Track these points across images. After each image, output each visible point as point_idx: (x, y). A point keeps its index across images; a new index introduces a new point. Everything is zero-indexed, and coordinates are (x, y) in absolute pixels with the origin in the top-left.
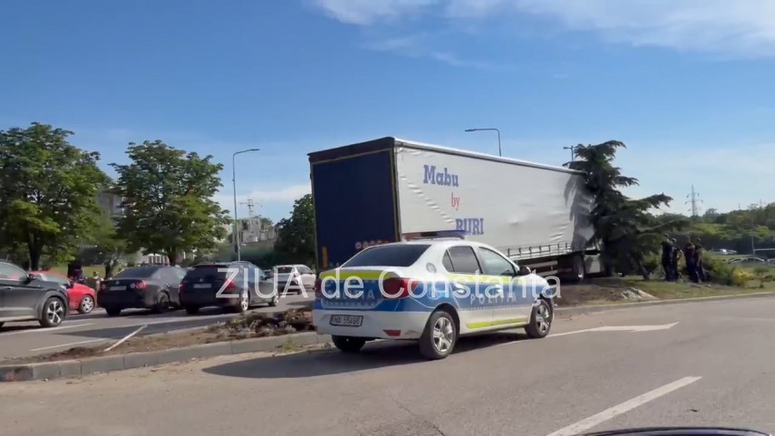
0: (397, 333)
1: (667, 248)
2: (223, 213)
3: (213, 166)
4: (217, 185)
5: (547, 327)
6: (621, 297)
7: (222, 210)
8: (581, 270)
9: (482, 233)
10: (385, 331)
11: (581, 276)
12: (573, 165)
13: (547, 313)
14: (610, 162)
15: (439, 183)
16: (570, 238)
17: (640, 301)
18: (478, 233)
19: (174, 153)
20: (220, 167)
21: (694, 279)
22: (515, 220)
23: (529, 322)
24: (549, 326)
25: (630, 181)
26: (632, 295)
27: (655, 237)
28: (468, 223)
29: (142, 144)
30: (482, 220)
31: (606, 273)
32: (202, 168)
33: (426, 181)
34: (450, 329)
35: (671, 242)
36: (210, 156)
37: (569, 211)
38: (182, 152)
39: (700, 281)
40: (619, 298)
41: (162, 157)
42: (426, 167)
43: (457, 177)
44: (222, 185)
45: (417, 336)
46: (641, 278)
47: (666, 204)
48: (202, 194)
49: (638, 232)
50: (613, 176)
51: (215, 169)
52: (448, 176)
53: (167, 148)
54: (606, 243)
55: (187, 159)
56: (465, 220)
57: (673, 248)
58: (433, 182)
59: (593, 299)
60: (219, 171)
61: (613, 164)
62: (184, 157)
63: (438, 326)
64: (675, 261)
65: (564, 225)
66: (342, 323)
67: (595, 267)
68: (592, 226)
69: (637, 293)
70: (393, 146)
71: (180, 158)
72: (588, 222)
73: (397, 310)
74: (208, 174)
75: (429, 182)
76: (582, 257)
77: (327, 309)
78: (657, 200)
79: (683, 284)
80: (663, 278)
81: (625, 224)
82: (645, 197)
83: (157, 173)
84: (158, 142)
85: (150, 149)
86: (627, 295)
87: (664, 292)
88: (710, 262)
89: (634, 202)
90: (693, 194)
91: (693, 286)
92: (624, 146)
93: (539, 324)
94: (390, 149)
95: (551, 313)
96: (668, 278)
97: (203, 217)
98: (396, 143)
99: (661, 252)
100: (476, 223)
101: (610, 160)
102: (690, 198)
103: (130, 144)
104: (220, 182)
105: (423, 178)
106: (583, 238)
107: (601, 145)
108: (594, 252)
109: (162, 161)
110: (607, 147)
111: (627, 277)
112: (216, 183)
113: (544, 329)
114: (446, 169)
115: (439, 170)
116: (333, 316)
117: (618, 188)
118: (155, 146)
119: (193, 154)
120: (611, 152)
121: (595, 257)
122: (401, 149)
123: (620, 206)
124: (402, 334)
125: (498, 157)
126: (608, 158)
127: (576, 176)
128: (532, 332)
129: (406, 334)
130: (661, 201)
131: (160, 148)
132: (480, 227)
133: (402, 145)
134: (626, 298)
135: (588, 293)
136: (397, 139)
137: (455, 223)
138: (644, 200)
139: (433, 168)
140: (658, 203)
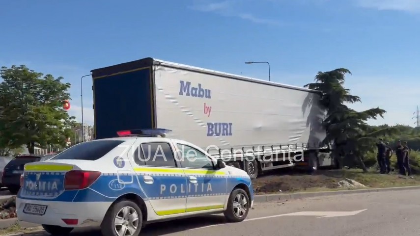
0: (75, 222)
1: (381, 148)
2: (70, 118)
3: (63, 84)
4: (67, 99)
5: (244, 211)
6: (338, 185)
7: (70, 116)
8: (315, 163)
9: (231, 134)
10: (63, 220)
11: (314, 168)
12: (312, 86)
13: (245, 200)
14: (341, 85)
15: (193, 95)
16: (306, 140)
17: (349, 189)
18: (227, 134)
19: (34, 75)
20: (68, 85)
21: (402, 172)
22: (259, 125)
23: (225, 208)
24: (247, 212)
25: (355, 99)
26: (346, 183)
27: (371, 140)
28: (218, 126)
29: (11, 68)
30: (231, 124)
31: (336, 166)
32: (54, 86)
33: (181, 93)
34: (135, 217)
35: (384, 144)
36: (61, 78)
37: (305, 119)
38: (40, 74)
39: (407, 174)
40: (335, 186)
41: (25, 77)
42: (182, 82)
43: (209, 91)
44: (70, 99)
45: (96, 225)
46: (361, 170)
47: (381, 115)
48: (55, 105)
49: (360, 136)
50: (341, 94)
51: (65, 87)
52: (201, 90)
53: (29, 71)
54: (337, 145)
55: (45, 79)
56: (216, 124)
57: (386, 149)
58: (188, 94)
59: (318, 186)
60: (68, 88)
61: (345, 86)
62: (42, 78)
63: (121, 214)
64: (388, 157)
65: (301, 130)
66: (32, 212)
67: (327, 162)
68: (325, 131)
69: (351, 182)
70: (152, 64)
71: (39, 78)
72: (321, 127)
73: (76, 200)
74: (60, 90)
75: (185, 94)
76: (316, 154)
77: (24, 198)
78: (373, 113)
79: (393, 176)
80: (379, 171)
81: (350, 130)
82: (365, 110)
83: (22, 89)
84: (22, 67)
85: (16, 71)
86: (342, 184)
87: (376, 181)
88: (416, 160)
89: (358, 113)
90: (418, 112)
91: (400, 178)
92: (350, 72)
93: (236, 210)
94: (150, 67)
95: (249, 201)
96: (383, 172)
97: (54, 121)
98: (154, 63)
99: (376, 151)
100: (225, 127)
101: (342, 83)
102: (416, 115)
103: (3, 67)
104: (70, 97)
105: (179, 91)
106: (318, 140)
107: (333, 71)
108: (327, 150)
109: (24, 80)
110: (337, 72)
111: (351, 170)
112: (67, 97)
113: (242, 213)
114: (200, 85)
115: (194, 85)
116: (26, 204)
117: (345, 103)
118: (20, 70)
119: (49, 76)
120: (341, 77)
121: (328, 154)
122: (159, 67)
123: (346, 116)
124: (79, 222)
125: (268, 81)
126: (340, 82)
127: (312, 94)
128: (229, 217)
129: (84, 222)
130: (377, 113)
131: (24, 71)
132: (229, 129)
133: (159, 64)
134: (341, 186)
135: (316, 181)
136: (155, 59)
137: (207, 126)
138: (364, 112)
139: (189, 84)
140: (375, 115)
